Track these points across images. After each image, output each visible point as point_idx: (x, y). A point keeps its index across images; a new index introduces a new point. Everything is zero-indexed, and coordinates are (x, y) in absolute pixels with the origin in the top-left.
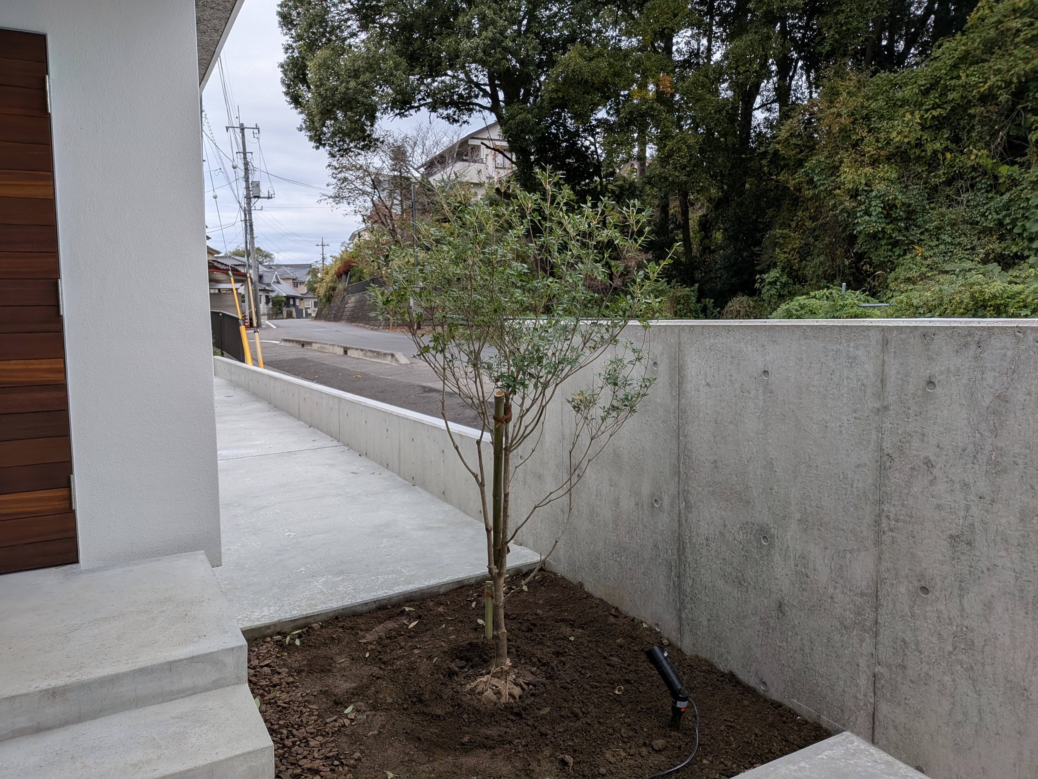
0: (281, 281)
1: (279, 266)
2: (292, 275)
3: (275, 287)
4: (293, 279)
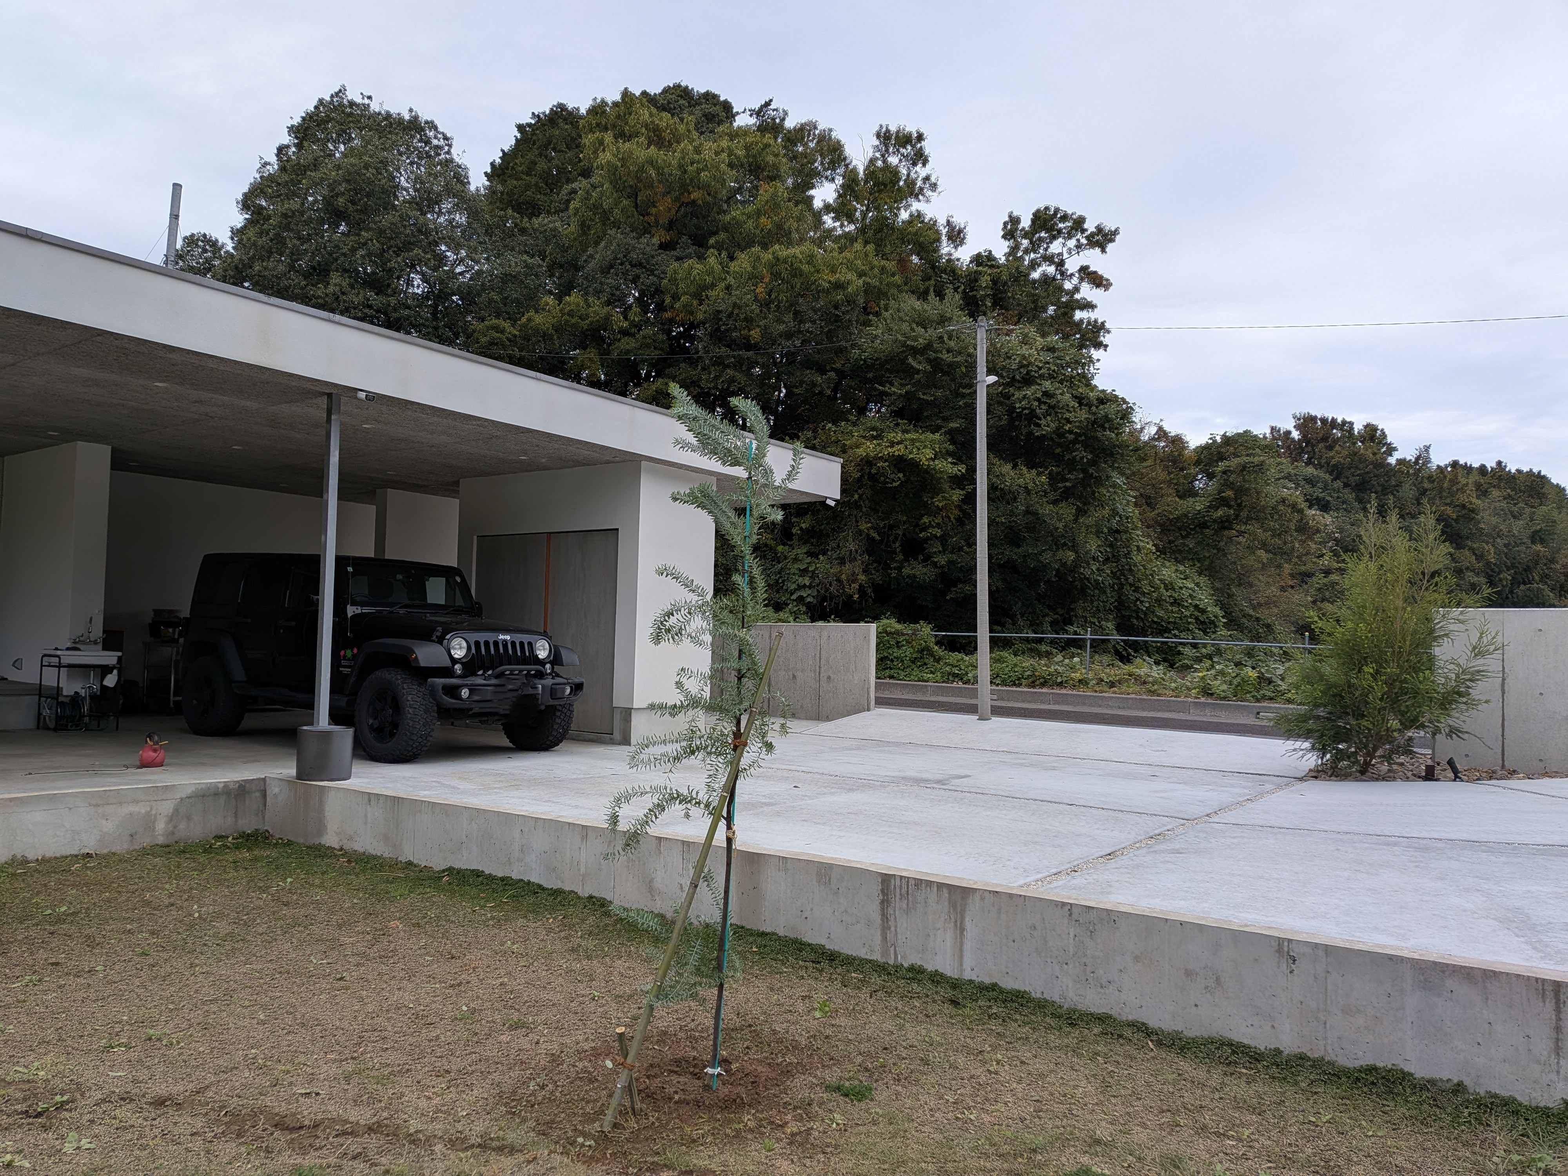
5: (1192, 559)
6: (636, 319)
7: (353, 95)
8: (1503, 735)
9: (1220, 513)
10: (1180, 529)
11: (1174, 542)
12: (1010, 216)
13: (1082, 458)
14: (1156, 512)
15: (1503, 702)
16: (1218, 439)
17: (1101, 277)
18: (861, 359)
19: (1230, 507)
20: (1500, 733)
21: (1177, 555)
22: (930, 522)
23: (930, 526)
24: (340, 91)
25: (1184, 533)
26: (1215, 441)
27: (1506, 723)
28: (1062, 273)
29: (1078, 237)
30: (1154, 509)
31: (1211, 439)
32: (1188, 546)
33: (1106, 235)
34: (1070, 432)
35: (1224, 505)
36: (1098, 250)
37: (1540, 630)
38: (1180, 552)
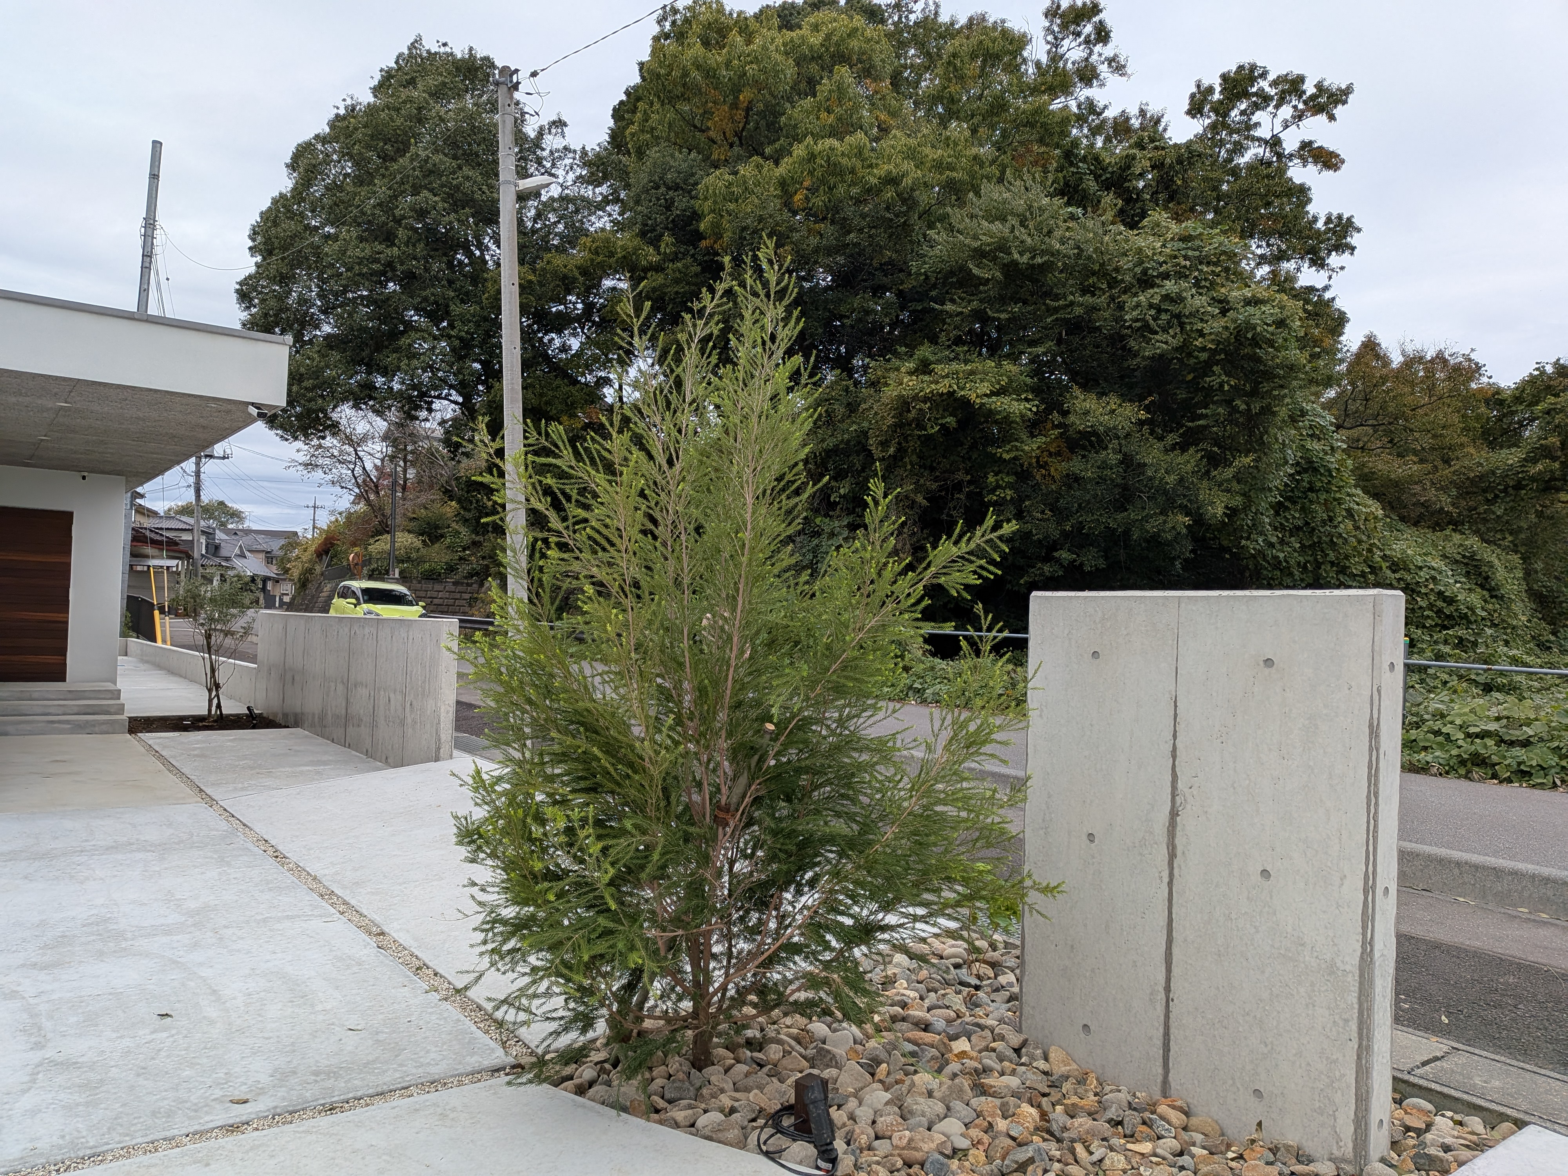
0: (247, 554)
1: (248, 532)
2: (265, 547)
3: (238, 563)
4: (268, 552)
5: (1501, 530)
6: (668, 251)
7: (430, 45)
8: (1168, 989)
9: (1540, 467)
10: (1485, 491)
11: (1475, 509)
12: (1198, 86)
13: (1221, 385)
14: (1452, 469)
15: (1170, 884)
16: (1549, 369)
17: (1333, 155)
18: (921, 274)
19: (1554, 459)
20: (1162, 981)
21: (1480, 526)
22: (997, 481)
23: (998, 486)
24: (416, 41)
25: (1490, 496)
26: (1543, 372)
27: (1175, 951)
28: (1280, 156)
29: (1294, 103)
30: (1450, 466)
31: (1537, 369)
32: (1494, 513)
33: (1331, 95)
34: (1203, 349)
35: (1546, 457)
36: (1322, 118)
37: (1269, 662)
38: (1485, 521)
